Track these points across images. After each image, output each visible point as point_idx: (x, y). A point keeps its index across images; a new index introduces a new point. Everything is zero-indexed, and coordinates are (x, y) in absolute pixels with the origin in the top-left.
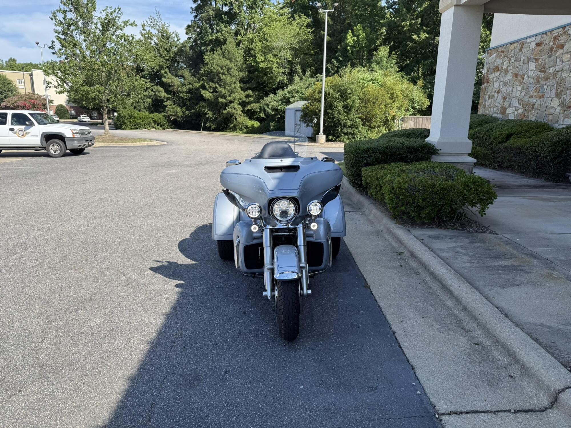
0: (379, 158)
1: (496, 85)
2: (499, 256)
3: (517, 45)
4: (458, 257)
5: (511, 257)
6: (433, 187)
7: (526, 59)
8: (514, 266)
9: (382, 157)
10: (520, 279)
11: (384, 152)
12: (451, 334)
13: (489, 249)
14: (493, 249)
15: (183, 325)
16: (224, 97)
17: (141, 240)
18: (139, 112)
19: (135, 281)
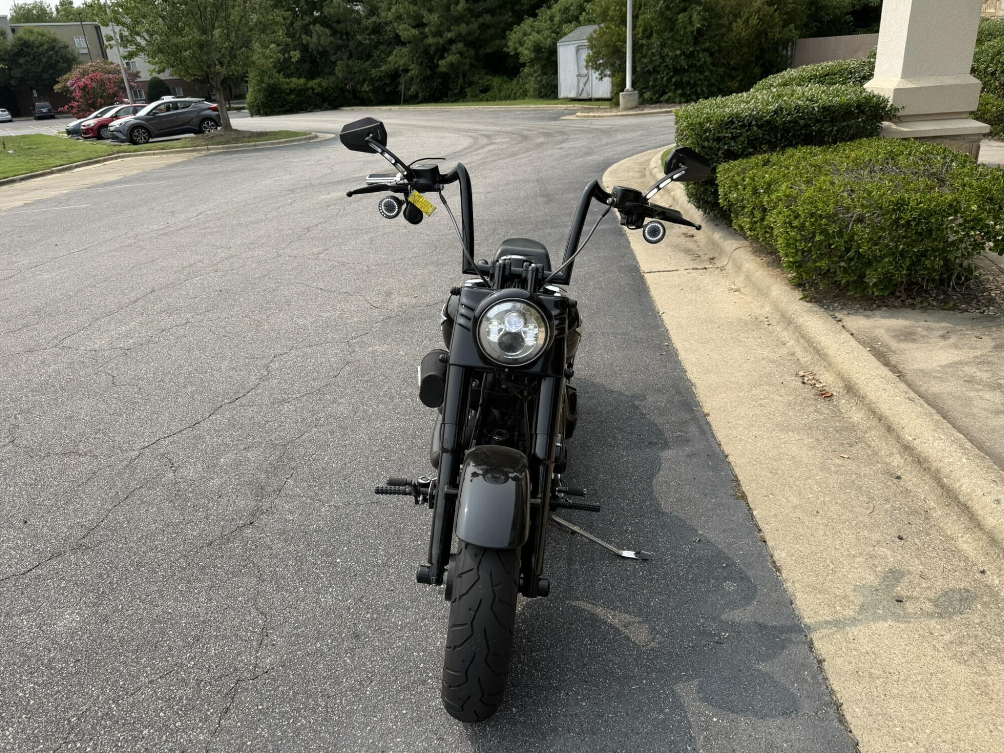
0: (756, 139)
15: (264, 633)
16: (438, 33)
17: (234, 369)
18: (288, 80)
19: (191, 485)
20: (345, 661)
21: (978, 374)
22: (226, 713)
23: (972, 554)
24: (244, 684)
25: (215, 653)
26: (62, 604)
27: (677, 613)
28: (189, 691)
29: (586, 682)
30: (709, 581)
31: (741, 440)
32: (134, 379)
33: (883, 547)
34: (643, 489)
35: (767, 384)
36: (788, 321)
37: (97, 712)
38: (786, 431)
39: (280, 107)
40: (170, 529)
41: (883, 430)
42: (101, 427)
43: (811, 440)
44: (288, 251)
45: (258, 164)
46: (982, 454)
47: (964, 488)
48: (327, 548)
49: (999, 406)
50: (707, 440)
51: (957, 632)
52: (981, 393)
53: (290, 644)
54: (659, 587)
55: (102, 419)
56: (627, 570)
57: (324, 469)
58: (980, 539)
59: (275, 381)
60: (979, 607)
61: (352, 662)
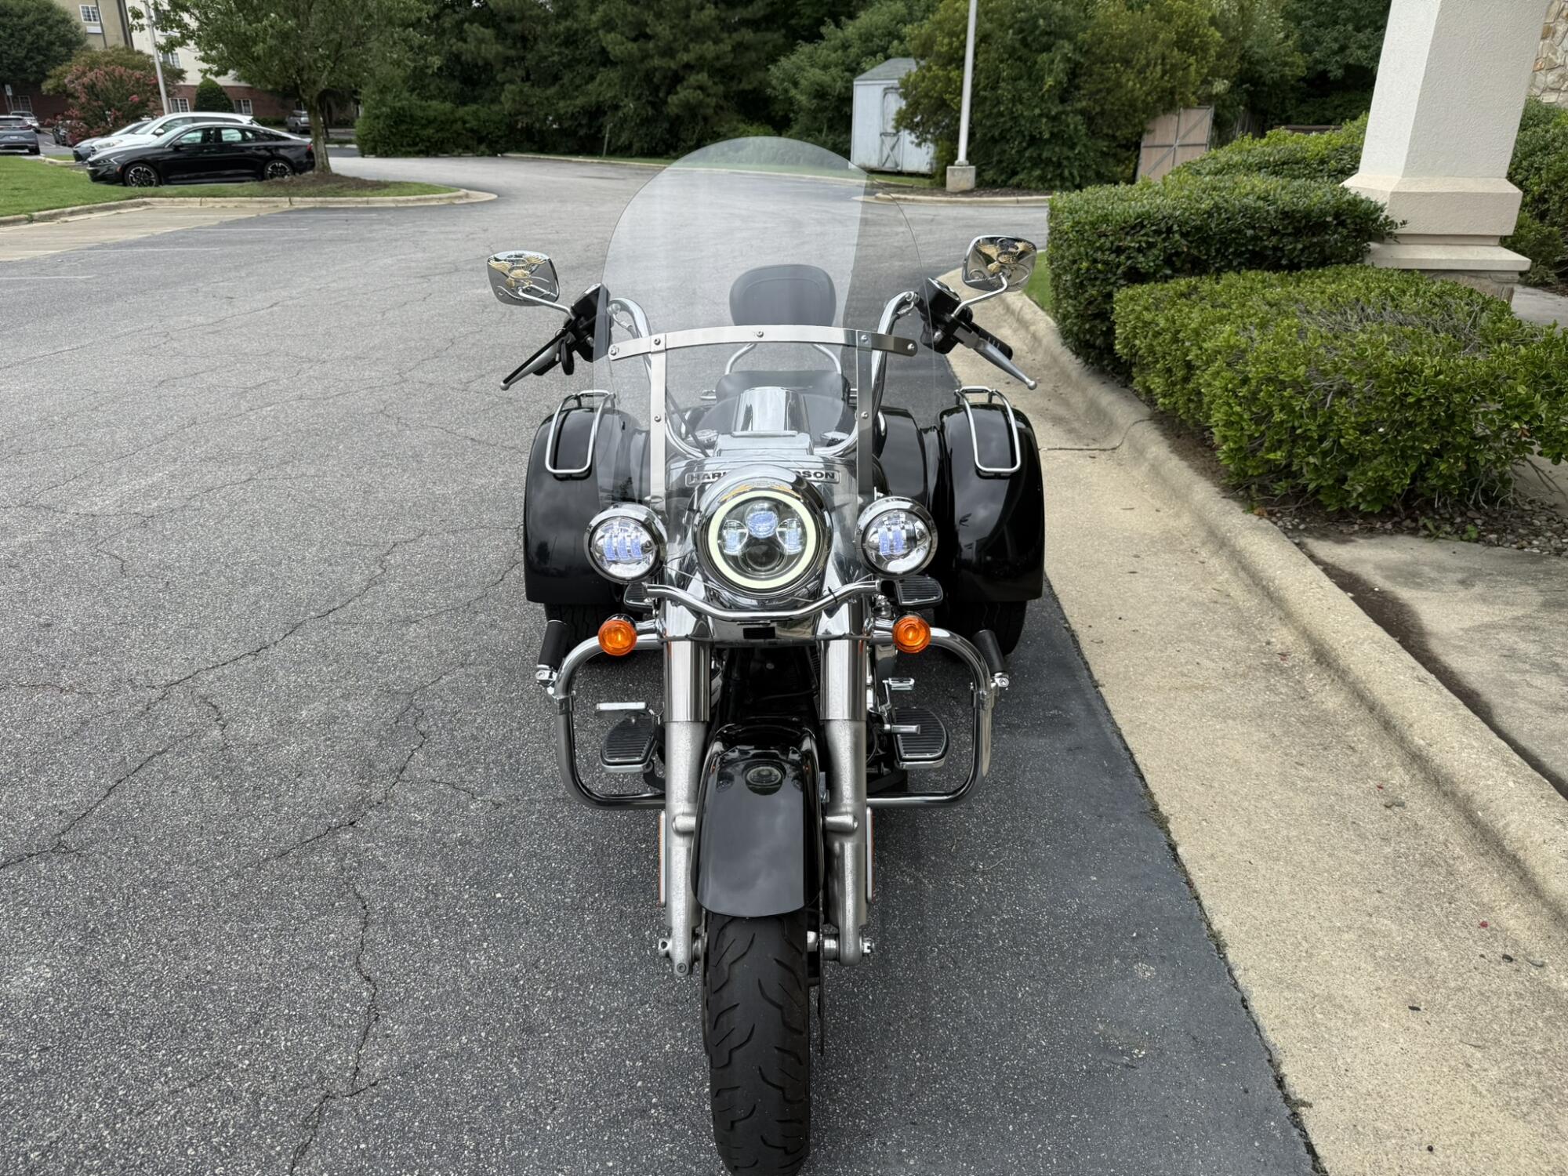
0: (1178, 254)
4: (1515, 677)
6: (1406, 380)
9: (1189, 248)
11: (1198, 229)
15: (373, 1014)
16: (669, 52)
17: (326, 560)
18: (424, 103)
19: (251, 752)
20: (509, 1070)
21: (1522, 646)
22: (303, 1154)
23: (1524, 936)
24: (335, 1104)
25: (286, 1046)
26: (21, 946)
27: (1061, 1013)
28: (239, 1112)
29: (914, 1124)
30: (1111, 961)
31: (1154, 729)
32: (158, 567)
33: (1384, 917)
34: (1000, 801)
35: (1189, 639)
36: (1220, 542)
37: (75, 1143)
38: (1224, 718)
39: (409, 145)
40: (213, 827)
41: (1376, 727)
42: (99, 644)
43: (1262, 735)
44: (419, 374)
45: (371, 232)
46: (1538, 775)
47: (1512, 828)
48: (478, 873)
49: (1557, 698)
50: (1099, 726)
51: (1508, 1064)
52: (1528, 677)
53: (415, 1036)
54: (1031, 967)
55: (101, 631)
56: (977, 935)
57: (475, 738)
58: (1537, 913)
59: (395, 586)
60: (1540, 1024)
61: (521, 1073)
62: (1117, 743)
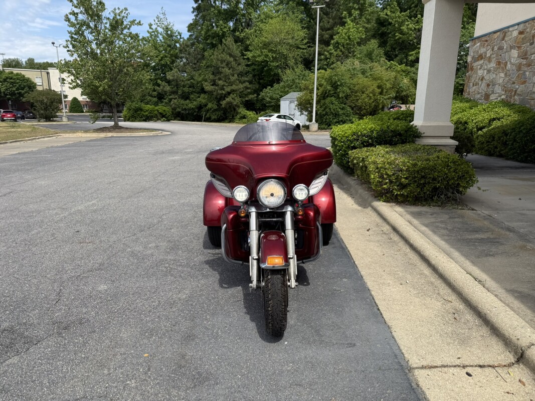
1: (480, 72)
2: (477, 230)
3: (500, 34)
5: (488, 230)
6: (415, 167)
7: (509, 47)
8: (491, 238)
10: (495, 250)
11: (370, 135)
12: (427, 299)
13: (467, 224)
14: (471, 224)
16: (222, 89)
17: (146, 218)
39: (140, 118)
59: (166, 222)
62: (344, 247)
